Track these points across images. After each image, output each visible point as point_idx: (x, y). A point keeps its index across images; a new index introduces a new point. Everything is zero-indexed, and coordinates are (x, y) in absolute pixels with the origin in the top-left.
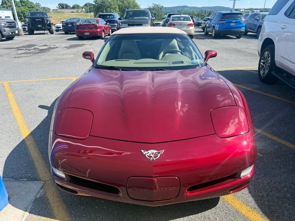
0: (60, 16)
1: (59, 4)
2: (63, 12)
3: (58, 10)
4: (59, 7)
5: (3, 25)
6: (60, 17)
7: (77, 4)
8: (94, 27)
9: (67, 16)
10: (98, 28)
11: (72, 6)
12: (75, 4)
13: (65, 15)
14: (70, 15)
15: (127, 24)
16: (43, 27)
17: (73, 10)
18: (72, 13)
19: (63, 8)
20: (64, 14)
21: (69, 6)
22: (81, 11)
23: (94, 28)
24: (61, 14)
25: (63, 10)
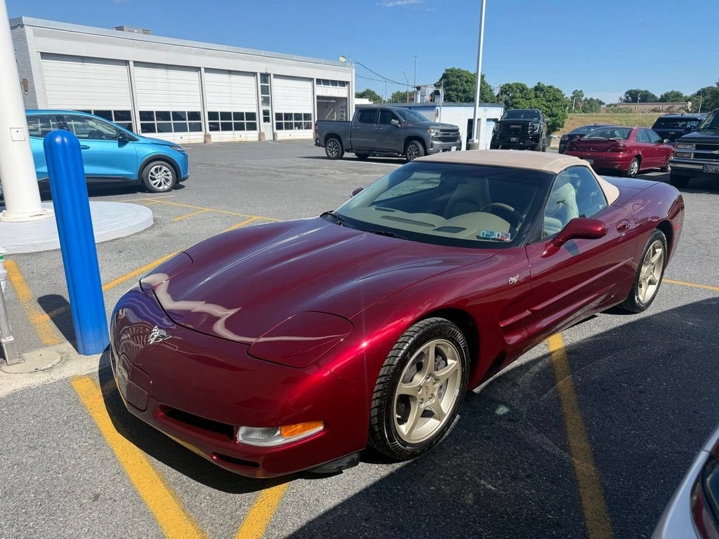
0: (618, 120)
1: (626, 93)
2: (631, 111)
3: (620, 107)
4: (627, 97)
5: (433, 134)
6: (617, 122)
7: (676, 90)
8: (609, 148)
9: (637, 119)
10: (621, 150)
11: (661, 96)
12: (670, 91)
13: (633, 116)
14: (646, 117)
15: (694, 145)
16: (519, 142)
17: (658, 106)
18: (651, 114)
19: (635, 100)
20: (631, 114)
21: (653, 96)
22: (680, 108)
23: (609, 150)
24: (624, 114)
25: (632, 106)
